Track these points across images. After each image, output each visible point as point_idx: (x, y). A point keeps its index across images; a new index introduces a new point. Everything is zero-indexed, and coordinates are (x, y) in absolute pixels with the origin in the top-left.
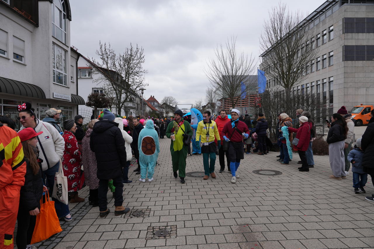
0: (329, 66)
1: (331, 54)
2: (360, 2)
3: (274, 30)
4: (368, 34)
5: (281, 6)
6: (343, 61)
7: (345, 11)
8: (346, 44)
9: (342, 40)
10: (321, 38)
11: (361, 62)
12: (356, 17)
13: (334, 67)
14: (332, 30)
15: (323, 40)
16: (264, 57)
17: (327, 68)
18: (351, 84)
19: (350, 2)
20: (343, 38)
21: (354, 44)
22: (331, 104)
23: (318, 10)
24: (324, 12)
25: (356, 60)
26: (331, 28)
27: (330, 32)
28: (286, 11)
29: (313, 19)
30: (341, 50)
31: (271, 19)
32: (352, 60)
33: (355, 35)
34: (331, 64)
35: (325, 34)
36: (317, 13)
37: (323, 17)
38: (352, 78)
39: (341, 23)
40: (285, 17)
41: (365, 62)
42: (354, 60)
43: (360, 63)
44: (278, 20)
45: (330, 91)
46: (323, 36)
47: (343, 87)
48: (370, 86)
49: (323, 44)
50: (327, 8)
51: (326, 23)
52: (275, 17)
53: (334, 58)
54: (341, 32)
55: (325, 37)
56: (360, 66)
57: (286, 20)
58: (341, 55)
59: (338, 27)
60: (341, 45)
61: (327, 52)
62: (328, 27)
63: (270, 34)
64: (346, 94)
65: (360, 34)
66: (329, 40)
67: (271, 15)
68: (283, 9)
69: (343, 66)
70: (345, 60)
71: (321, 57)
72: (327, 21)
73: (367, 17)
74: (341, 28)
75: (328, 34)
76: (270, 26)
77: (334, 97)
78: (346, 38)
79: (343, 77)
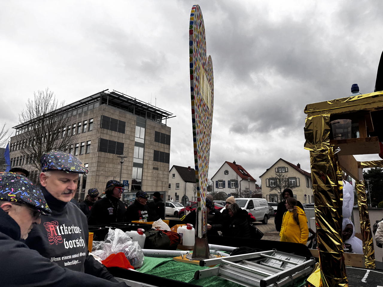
0: (86, 153)
1: (89, 143)
2: (116, 107)
3: (38, 112)
4: (119, 133)
5: (49, 93)
6: (98, 151)
7: (104, 110)
8: (102, 137)
9: (99, 133)
10: (82, 126)
11: (112, 154)
12: (111, 117)
13: (91, 156)
14: (92, 122)
15: (83, 129)
16: (18, 130)
17: (84, 155)
18: (102, 172)
19: (108, 104)
20: (100, 132)
21: (108, 139)
22: (84, 190)
23: (83, 101)
24: (87, 104)
25: (108, 152)
26: (92, 121)
27: (90, 123)
28: (53, 98)
29: (77, 107)
30: (97, 141)
31: (36, 102)
32: (105, 151)
33: (109, 132)
34: (88, 152)
35: (86, 124)
36: (80, 103)
37: (85, 109)
38: (103, 167)
39: (99, 119)
40: (50, 104)
41: (114, 155)
42: (107, 152)
43: (111, 156)
44: (43, 104)
45: (84, 177)
46: (84, 125)
47: (95, 174)
48: (116, 176)
49: (83, 132)
50: (90, 102)
51: (88, 115)
52: (41, 101)
53: (91, 147)
54: (99, 126)
55: (86, 127)
56: (111, 158)
57: (51, 107)
58: (96, 145)
59: (97, 122)
60: (98, 137)
61: (86, 141)
62: (88, 118)
63: (32, 114)
64: (97, 181)
65: (113, 132)
66: (89, 130)
67: (37, 97)
68: (49, 96)
69: (98, 156)
70: (100, 151)
71: (80, 143)
72: (89, 113)
73: (119, 120)
74: (99, 123)
75: (88, 124)
76: (34, 107)
77: (86, 183)
78: (102, 132)
79: (97, 165)
